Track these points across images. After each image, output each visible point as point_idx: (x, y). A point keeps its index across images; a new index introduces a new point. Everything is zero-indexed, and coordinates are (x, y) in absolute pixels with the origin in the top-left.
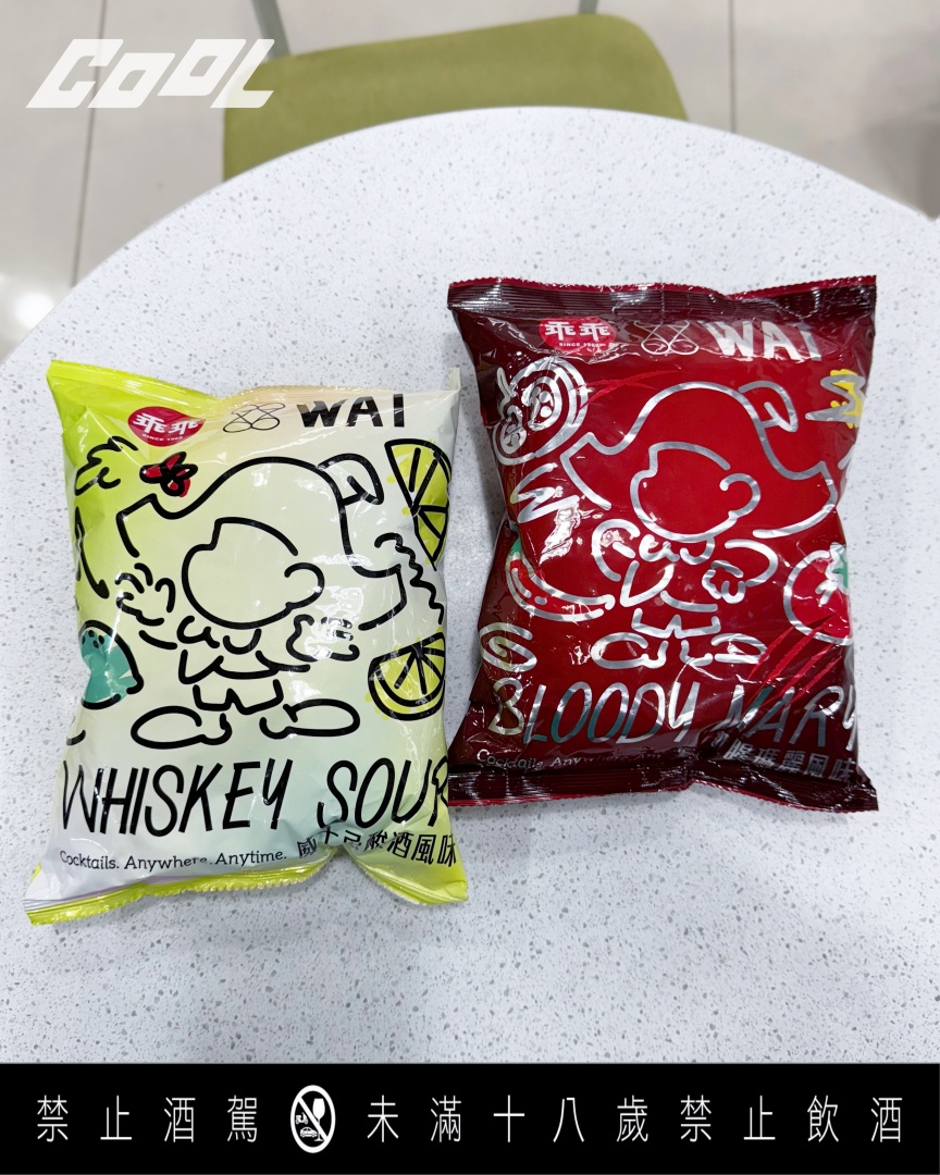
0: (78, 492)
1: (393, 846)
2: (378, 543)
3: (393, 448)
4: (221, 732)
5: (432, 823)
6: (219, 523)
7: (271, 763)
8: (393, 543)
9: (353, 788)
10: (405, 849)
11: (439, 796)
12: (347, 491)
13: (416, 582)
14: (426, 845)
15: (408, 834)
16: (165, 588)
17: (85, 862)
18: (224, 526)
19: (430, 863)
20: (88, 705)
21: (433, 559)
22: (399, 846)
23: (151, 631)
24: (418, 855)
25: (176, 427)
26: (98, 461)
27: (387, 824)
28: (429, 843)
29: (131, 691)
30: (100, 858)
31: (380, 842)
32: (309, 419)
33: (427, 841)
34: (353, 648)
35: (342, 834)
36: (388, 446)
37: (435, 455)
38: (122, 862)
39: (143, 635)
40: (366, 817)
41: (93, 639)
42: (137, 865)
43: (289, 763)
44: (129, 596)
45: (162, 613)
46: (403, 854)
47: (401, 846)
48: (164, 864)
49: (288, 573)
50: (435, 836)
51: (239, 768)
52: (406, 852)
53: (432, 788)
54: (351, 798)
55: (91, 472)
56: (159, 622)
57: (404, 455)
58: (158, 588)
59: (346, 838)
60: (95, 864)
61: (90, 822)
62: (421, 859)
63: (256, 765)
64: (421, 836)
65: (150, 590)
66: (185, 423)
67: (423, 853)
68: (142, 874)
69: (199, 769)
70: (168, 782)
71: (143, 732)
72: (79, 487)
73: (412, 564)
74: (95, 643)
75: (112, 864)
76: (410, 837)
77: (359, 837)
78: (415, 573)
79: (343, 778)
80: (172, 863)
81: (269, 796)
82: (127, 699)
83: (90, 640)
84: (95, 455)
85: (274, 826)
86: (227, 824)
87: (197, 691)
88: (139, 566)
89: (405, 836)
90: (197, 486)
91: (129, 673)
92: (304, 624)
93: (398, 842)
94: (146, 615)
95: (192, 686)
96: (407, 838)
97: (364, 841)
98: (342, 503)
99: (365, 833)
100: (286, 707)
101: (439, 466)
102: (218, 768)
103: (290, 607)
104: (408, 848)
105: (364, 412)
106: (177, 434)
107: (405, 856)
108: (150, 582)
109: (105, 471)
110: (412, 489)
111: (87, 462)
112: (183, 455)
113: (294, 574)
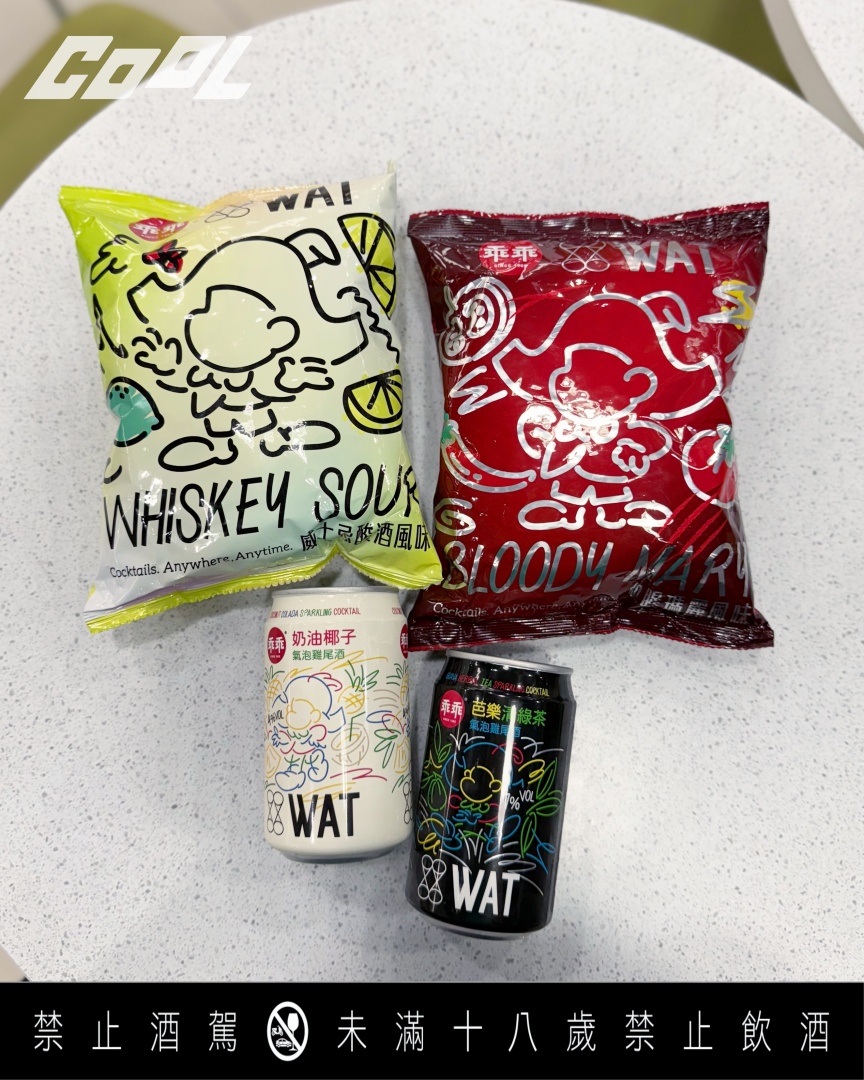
0: (93, 282)
1: (379, 539)
2: (340, 295)
3: (345, 221)
4: (230, 454)
5: (407, 514)
6: (209, 291)
7: (271, 476)
8: (352, 294)
9: (341, 487)
10: (388, 538)
11: (411, 495)
12: (310, 257)
13: (374, 327)
14: (404, 533)
15: (389, 524)
16: (173, 346)
17: (132, 572)
18: (214, 293)
19: (409, 549)
20: (120, 444)
21: (387, 310)
22: (383, 537)
23: (166, 380)
24: (399, 543)
25: (167, 229)
26: (108, 254)
27: (370, 517)
28: (407, 531)
29: (155, 427)
30: (143, 567)
31: (367, 533)
32: (273, 206)
33: (405, 529)
34: (328, 379)
35: (337, 528)
36: (340, 220)
37: (379, 225)
38: (161, 567)
39: (159, 383)
40: (354, 511)
41: (119, 392)
42: (173, 568)
43: (287, 475)
44: (145, 354)
45: (172, 365)
46: (386, 543)
47: (385, 536)
48: (195, 565)
49: (270, 325)
50: (411, 525)
51: (245, 483)
52: (389, 541)
53: (404, 488)
54: (341, 496)
55: (103, 263)
56: (171, 372)
57: (354, 227)
58: (167, 346)
59: (340, 531)
60: (139, 572)
61: (133, 538)
62: (402, 546)
63: (258, 480)
64: (399, 525)
65: (160, 348)
66: (174, 226)
67: (403, 540)
68: (178, 575)
69: (215, 486)
70: (192, 497)
71: (167, 460)
72: (94, 277)
73: (370, 313)
74: (122, 396)
75: (153, 570)
76: (391, 527)
77: (350, 528)
78: (372, 320)
79: (331, 481)
80: (201, 564)
81: (273, 503)
82: (153, 434)
83: (116, 394)
84: (105, 250)
85: (281, 524)
86: (241, 531)
87: (207, 423)
88: (149, 330)
89: (386, 527)
90: (189, 263)
91: (152, 414)
92: (287, 364)
93: (382, 533)
94: (160, 368)
95: (203, 419)
96: (388, 529)
97: (354, 531)
98: (307, 267)
99: (354, 524)
100: (280, 429)
101: (384, 234)
102: (229, 483)
103: (274, 352)
104: (390, 537)
105: (318, 196)
106: (169, 232)
107: (389, 545)
108: (160, 341)
109: (114, 260)
110: (364, 253)
111: (98, 257)
112: (175, 242)
113: (275, 326)
